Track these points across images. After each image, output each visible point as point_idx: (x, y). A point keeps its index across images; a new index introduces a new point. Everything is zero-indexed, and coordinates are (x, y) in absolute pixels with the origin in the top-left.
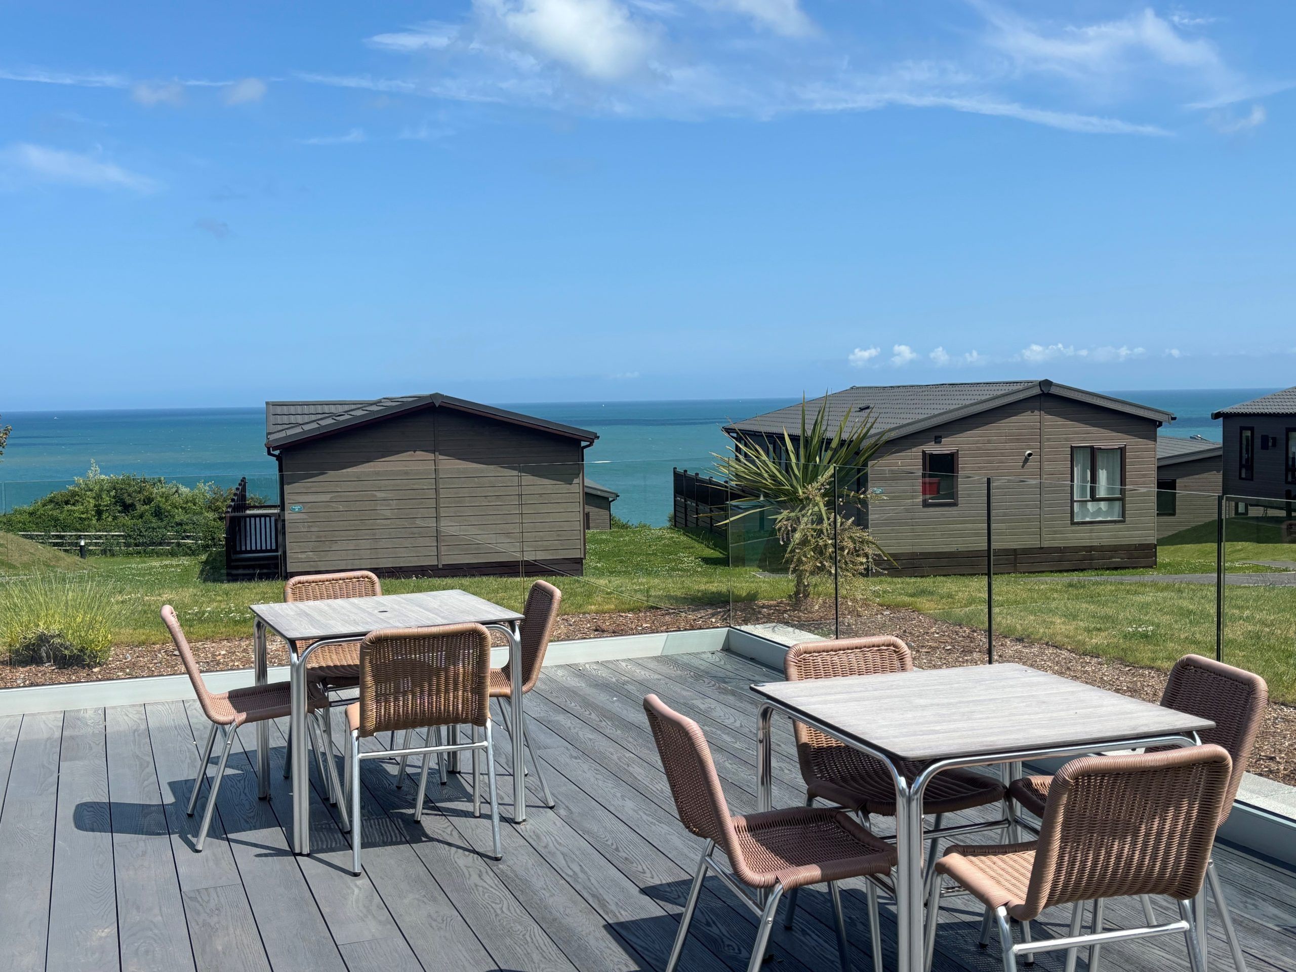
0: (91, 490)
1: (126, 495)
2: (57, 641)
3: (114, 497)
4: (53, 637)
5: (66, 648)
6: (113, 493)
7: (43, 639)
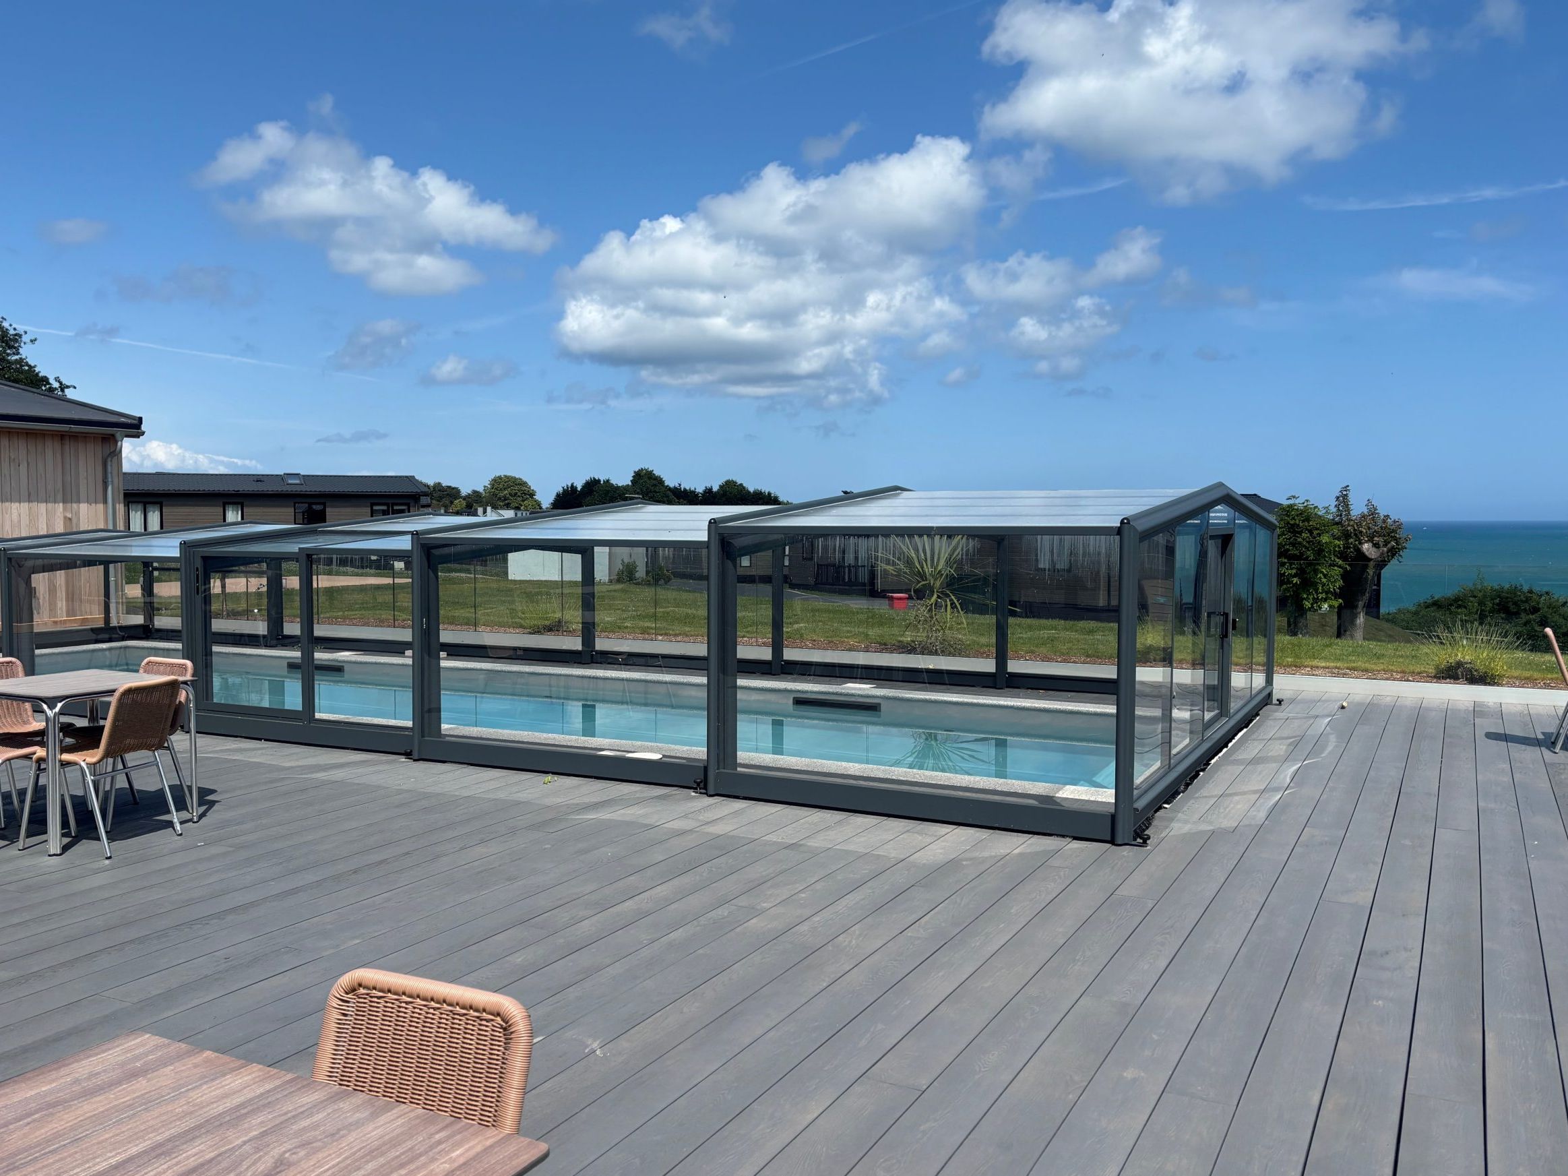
0: (1475, 597)
1: (1511, 603)
2: (1468, 666)
3: (1498, 604)
4: (1466, 663)
5: (1475, 671)
6: (1497, 601)
7: (1459, 664)
